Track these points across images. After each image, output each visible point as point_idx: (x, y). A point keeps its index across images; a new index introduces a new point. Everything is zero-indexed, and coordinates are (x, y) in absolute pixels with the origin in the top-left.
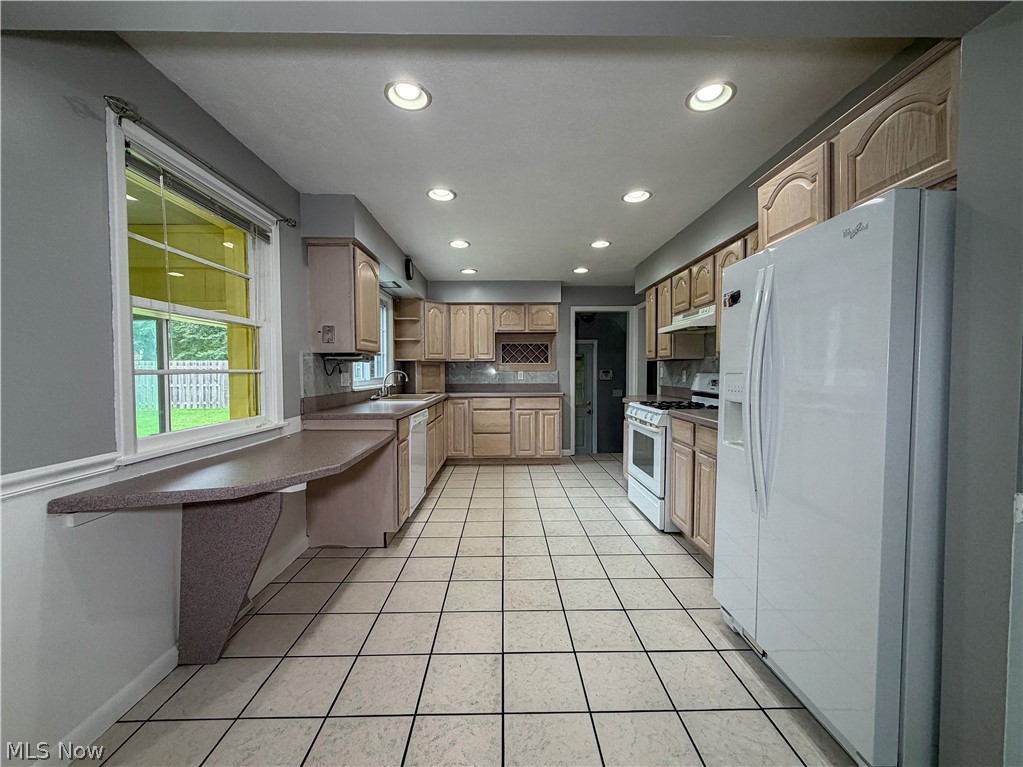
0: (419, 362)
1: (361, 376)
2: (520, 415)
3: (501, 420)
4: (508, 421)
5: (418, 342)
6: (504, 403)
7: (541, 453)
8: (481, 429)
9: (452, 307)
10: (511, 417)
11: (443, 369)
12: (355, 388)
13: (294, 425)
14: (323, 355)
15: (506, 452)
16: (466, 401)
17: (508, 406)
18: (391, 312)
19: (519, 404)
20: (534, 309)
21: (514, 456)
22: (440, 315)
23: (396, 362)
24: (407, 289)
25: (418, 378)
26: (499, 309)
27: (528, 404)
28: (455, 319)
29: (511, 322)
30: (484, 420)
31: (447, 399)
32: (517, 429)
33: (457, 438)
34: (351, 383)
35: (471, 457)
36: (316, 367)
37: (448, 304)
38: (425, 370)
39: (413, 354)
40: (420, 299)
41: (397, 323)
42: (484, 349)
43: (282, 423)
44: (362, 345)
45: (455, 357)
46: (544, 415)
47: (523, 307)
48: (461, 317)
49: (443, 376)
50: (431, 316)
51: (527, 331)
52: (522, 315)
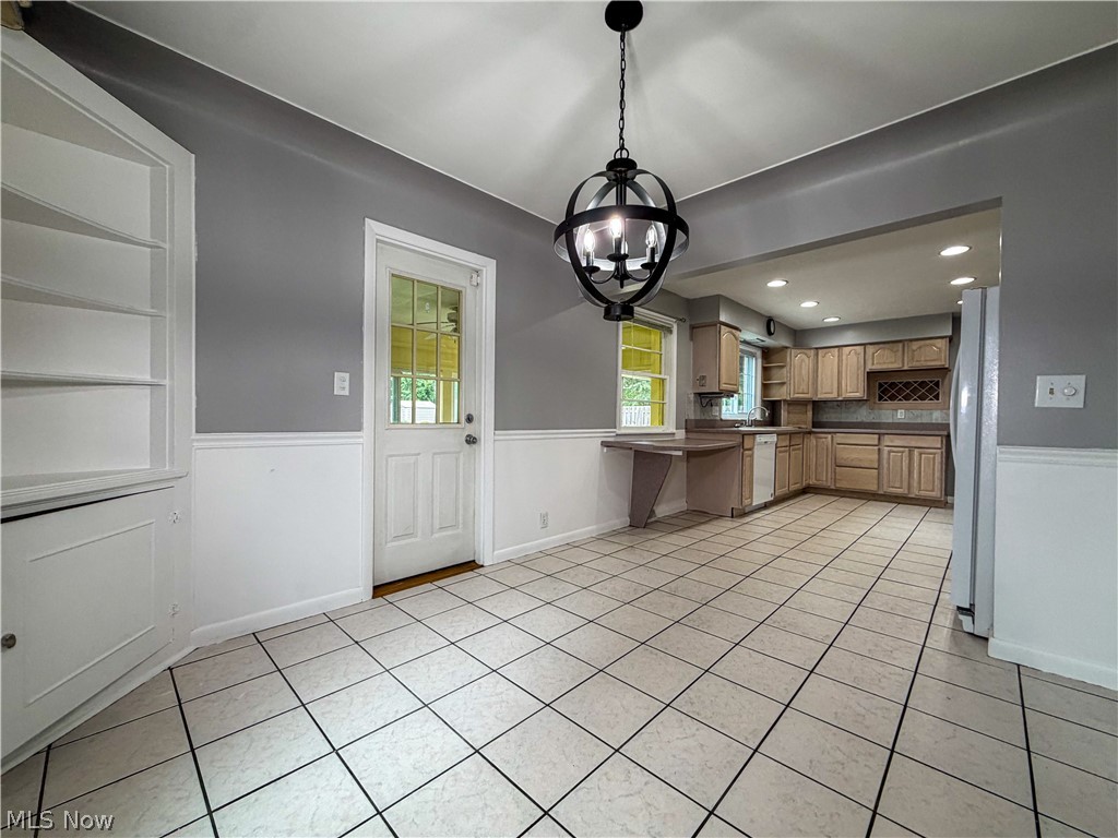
0: (785, 401)
1: (729, 410)
2: (889, 452)
3: (869, 456)
4: (877, 456)
5: (783, 384)
6: (874, 439)
7: (915, 493)
8: (844, 463)
9: (820, 351)
10: (879, 454)
11: (810, 407)
12: (723, 417)
13: (681, 434)
14: (700, 394)
15: (873, 487)
16: (830, 436)
17: (876, 443)
18: (760, 361)
19: (887, 440)
20: (915, 346)
21: (881, 492)
22: (807, 360)
23: (763, 401)
24: (769, 342)
25: (784, 414)
26: (870, 349)
27: (898, 441)
28: (823, 362)
29: (885, 361)
30: (848, 454)
31: (810, 433)
32: (885, 465)
33: (819, 470)
34: (720, 414)
35: (833, 487)
36: (695, 402)
37: (817, 348)
38: (791, 408)
39: (777, 395)
40: (787, 348)
41: (765, 369)
42: (854, 388)
43: (674, 431)
44: (724, 387)
45: (821, 396)
46: (921, 454)
47: (901, 345)
48: (829, 361)
49: (810, 414)
50: (799, 361)
51: (906, 368)
52: (900, 353)
